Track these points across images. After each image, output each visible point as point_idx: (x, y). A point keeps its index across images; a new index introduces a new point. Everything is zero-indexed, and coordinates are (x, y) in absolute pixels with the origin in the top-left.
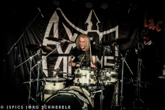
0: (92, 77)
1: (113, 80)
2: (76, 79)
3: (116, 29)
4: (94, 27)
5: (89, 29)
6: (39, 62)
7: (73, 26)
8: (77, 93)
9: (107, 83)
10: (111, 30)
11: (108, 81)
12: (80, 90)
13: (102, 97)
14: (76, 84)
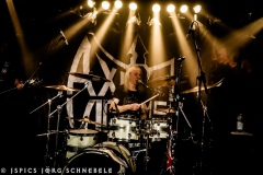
0: (133, 129)
2: (111, 132)
6: (59, 107)
7: (111, 58)
11: (156, 136)
12: (116, 148)
14: (110, 140)
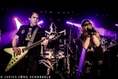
1: (63, 56)
3: (65, 31)
4: (54, 30)
5: (51, 31)
8: (44, 63)
9: (60, 57)
10: (62, 32)
13: (57, 65)
